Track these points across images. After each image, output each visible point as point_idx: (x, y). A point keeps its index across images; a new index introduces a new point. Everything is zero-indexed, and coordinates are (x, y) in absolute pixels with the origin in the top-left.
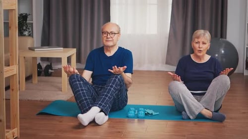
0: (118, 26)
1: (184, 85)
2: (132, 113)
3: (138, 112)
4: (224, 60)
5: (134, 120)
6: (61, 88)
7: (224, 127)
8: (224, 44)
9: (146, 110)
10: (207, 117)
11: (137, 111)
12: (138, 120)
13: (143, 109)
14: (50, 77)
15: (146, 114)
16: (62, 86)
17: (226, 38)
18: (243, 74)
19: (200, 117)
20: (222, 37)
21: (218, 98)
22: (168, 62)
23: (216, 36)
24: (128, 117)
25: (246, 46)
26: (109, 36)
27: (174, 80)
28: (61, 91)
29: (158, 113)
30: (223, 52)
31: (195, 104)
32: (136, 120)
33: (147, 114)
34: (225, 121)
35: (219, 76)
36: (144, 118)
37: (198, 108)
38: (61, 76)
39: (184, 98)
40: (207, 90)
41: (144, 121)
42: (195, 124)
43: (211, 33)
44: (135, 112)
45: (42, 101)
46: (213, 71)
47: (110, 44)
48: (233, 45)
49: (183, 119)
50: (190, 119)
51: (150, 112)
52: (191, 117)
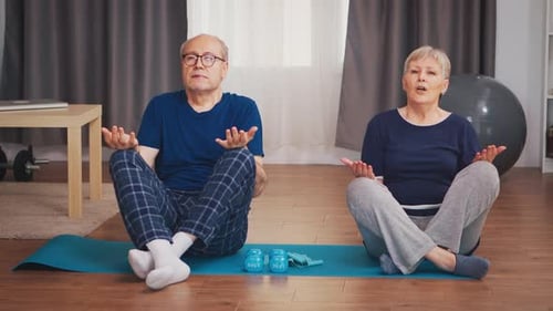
0: (221, 42)
1: (386, 188)
2: (255, 261)
3: (270, 258)
4: (489, 131)
5: (262, 278)
6: (67, 210)
7: (485, 288)
8: (488, 91)
9: (289, 254)
10: (444, 267)
11: (267, 257)
12: (272, 279)
13: (282, 252)
14: (30, 184)
15: (290, 262)
16: (67, 204)
17: (493, 76)
18: (540, 169)
19: (427, 267)
20: (482, 71)
21: (470, 220)
22: (341, 143)
23: (467, 69)
24: (245, 271)
25: (547, 96)
26: (199, 64)
27: (358, 176)
28: (67, 215)
29: (321, 262)
30: (485, 110)
31: (412, 234)
32: (266, 278)
33: (293, 264)
34: (488, 276)
35: (472, 166)
36: (285, 273)
37: (420, 246)
38: (64, 180)
39: (386, 221)
40: (441, 202)
41: (286, 279)
42: (414, 284)
43: (452, 59)
44: (263, 259)
45: (20, 240)
46: (456, 148)
47: (203, 84)
48: (511, 94)
49: (384, 273)
50: (400, 273)
51: (301, 258)
52: (404, 270)
